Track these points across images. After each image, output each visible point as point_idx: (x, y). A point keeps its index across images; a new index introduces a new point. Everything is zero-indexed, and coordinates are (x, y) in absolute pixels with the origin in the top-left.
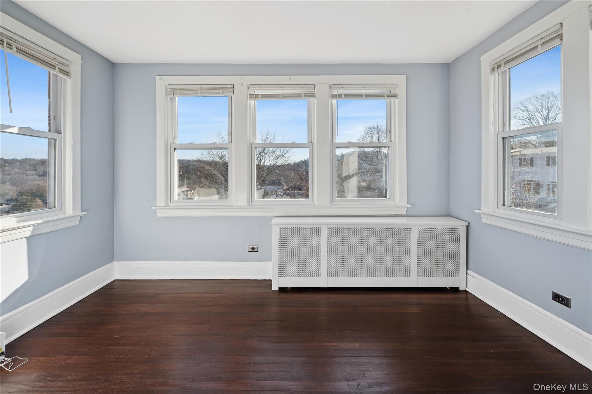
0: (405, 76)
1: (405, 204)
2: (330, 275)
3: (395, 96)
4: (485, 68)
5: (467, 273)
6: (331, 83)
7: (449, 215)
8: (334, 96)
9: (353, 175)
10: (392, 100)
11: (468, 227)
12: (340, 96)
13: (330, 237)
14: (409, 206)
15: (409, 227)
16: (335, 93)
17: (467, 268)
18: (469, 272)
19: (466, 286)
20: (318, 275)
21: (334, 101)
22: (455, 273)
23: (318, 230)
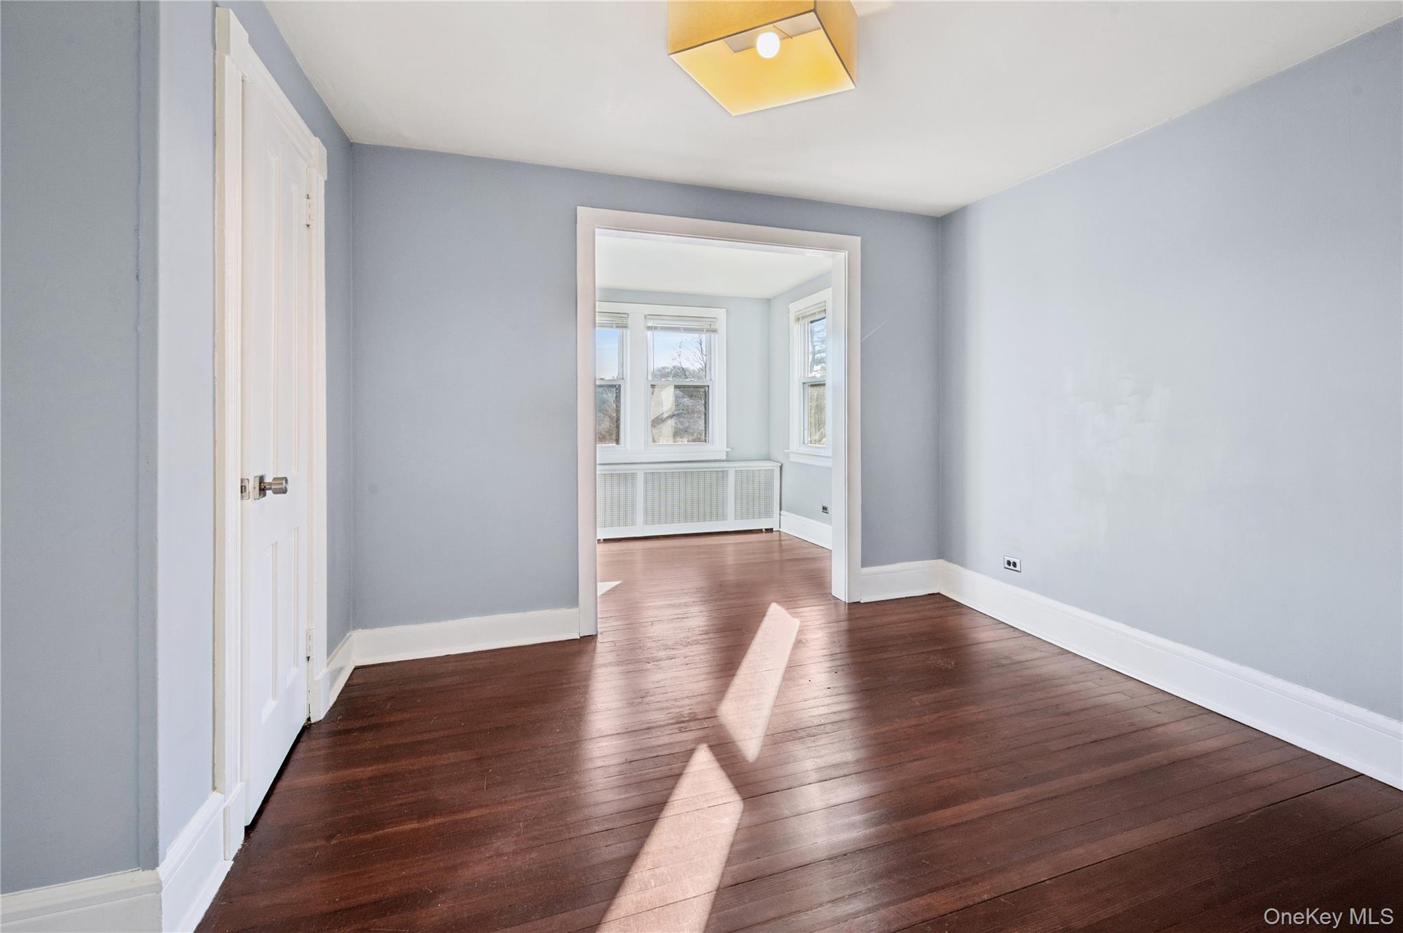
0: (725, 310)
1: (725, 448)
2: (646, 523)
3: (715, 331)
4: (792, 317)
5: (780, 514)
6: (646, 313)
7: (769, 460)
8: (650, 328)
9: (668, 418)
10: (712, 335)
11: (781, 467)
12: (656, 328)
13: (646, 482)
14: (729, 450)
15: (726, 469)
16: (650, 324)
17: (781, 510)
18: (782, 512)
19: (780, 527)
20: (633, 524)
21: (649, 333)
22: (768, 514)
23: (634, 475)
